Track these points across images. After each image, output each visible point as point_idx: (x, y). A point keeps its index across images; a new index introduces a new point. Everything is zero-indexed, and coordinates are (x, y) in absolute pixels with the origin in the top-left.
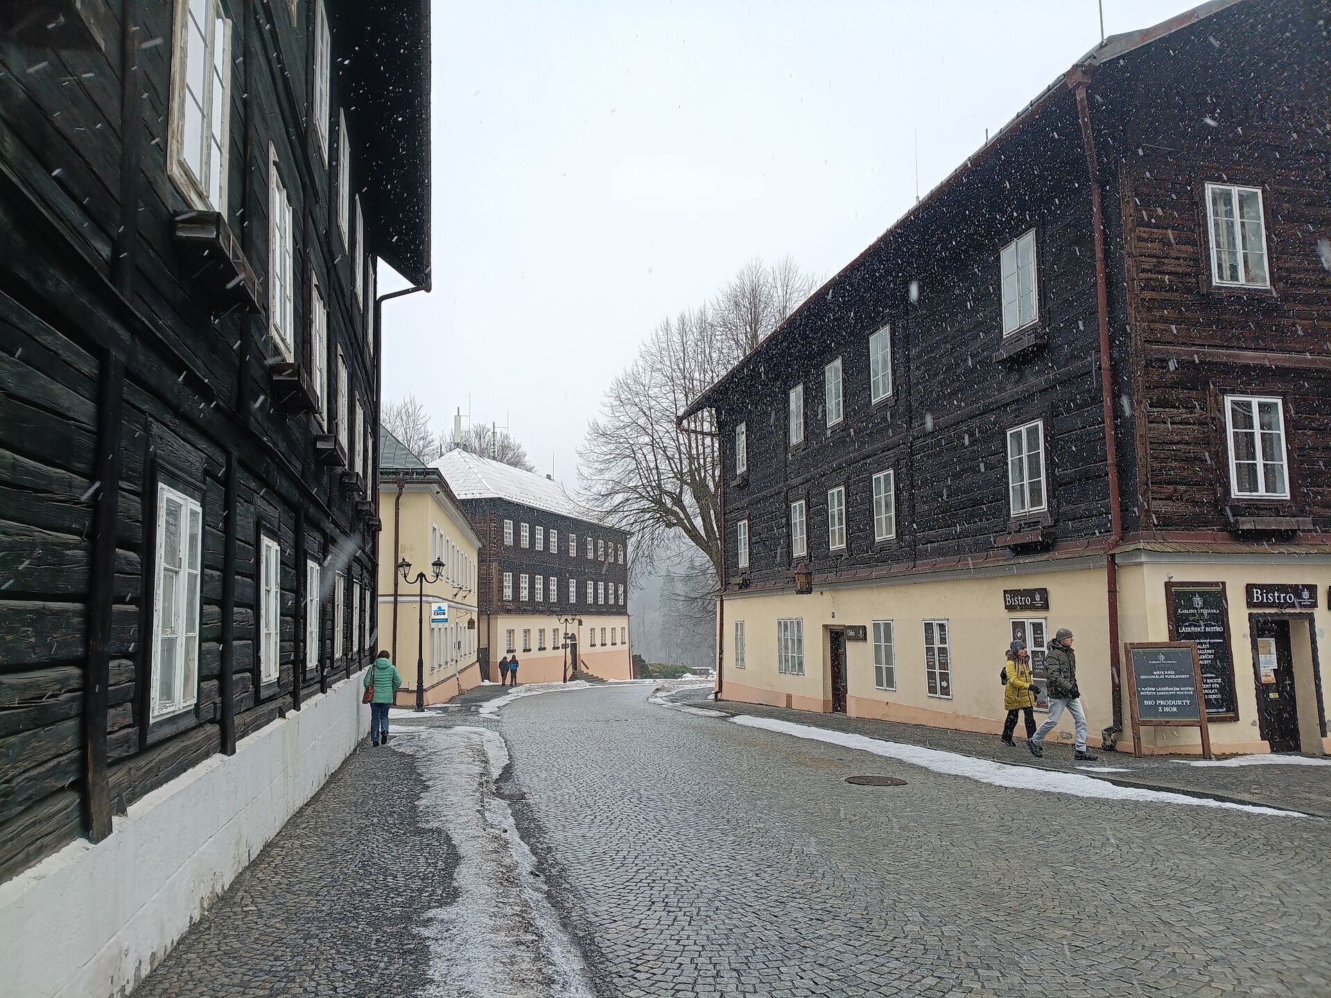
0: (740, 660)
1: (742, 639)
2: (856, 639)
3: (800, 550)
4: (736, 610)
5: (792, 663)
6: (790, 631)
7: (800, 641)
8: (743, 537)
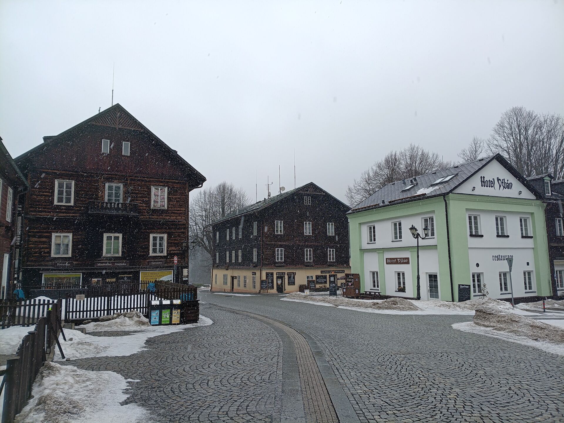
0: (216, 282)
1: (216, 278)
2: (235, 279)
3: (228, 261)
4: (215, 272)
5: (225, 283)
6: (225, 276)
7: (227, 279)
8: (217, 256)
